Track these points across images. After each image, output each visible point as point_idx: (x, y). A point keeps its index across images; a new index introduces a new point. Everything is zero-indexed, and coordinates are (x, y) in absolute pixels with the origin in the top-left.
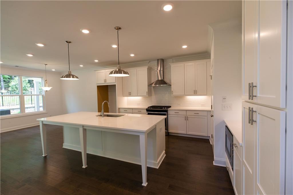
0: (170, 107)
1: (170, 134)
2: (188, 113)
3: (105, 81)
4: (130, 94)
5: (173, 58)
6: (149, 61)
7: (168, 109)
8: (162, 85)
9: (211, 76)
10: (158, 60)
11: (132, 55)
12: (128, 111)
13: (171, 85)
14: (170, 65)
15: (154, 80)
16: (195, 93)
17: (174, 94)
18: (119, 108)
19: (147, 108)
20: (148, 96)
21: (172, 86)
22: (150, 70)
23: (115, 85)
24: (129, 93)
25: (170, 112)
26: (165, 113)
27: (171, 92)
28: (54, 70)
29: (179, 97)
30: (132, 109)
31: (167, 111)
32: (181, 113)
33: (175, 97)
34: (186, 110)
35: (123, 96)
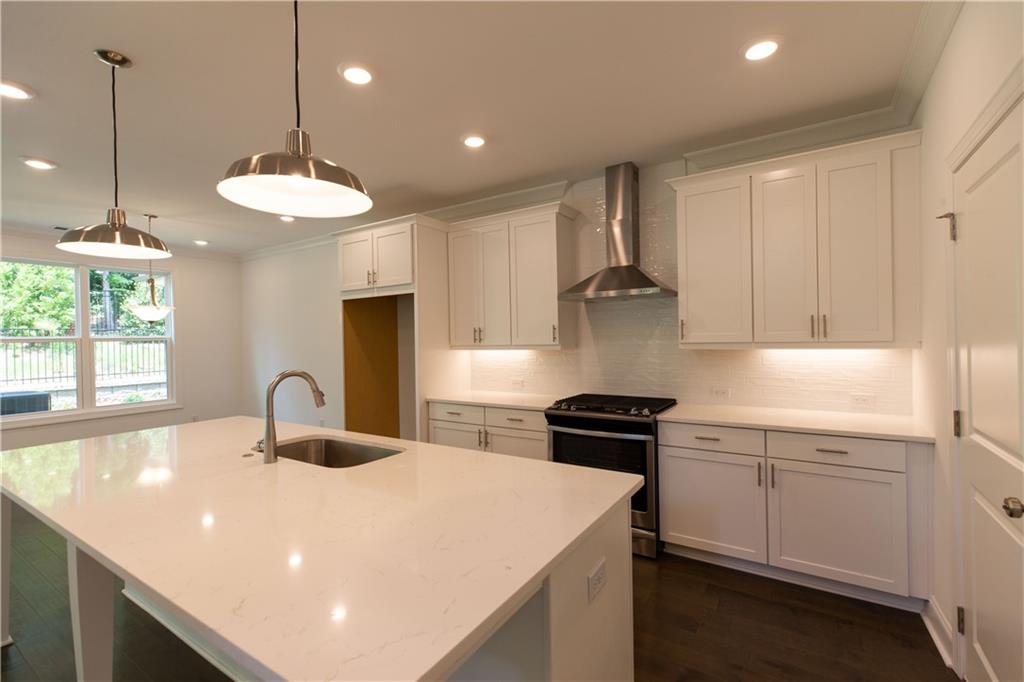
0: (670, 403)
1: (669, 550)
2: (776, 446)
3: (372, 277)
4: (478, 339)
5: (685, 155)
6: (566, 182)
7: (659, 417)
8: (634, 292)
9: (951, 216)
10: (611, 171)
11: (474, 142)
12: (467, 416)
13: (676, 294)
14: (669, 185)
15: (591, 264)
16: (819, 332)
17: (695, 336)
18: (428, 403)
19: (551, 405)
20: (559, 348)
21: (681, 297)
22: (570, 223)
23: (411, 296)
24: (475, 331)
25: (674, 437)
26: (642, 437)
27: (677, 328)
28: (202, 243)
29: (723, 355)
30: (484, 407)
31: (651, 428)
32: (731, 442)
33: (697, 352)
34: (766, 431)
35: (452, 347)
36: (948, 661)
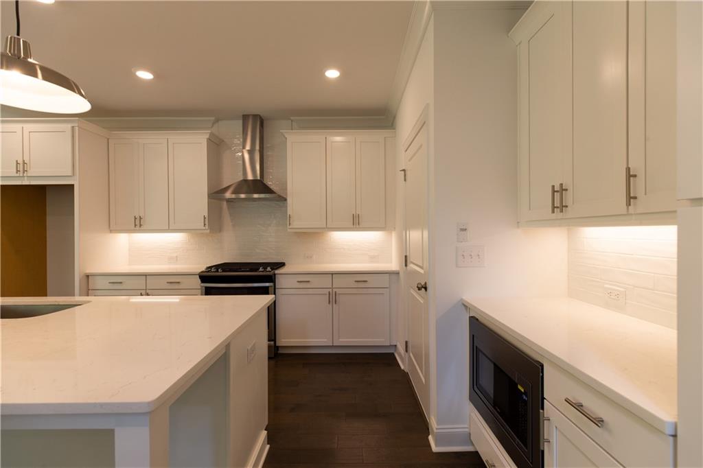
0: (282, 265)
1: (281, 351)
2: (338, 282)
3: (22, 166)
4: (138, 225)
5: (292, 118)
6: (213, 118)
7: (277, 272)
8: (256, 196)
9: (404, 170)
10: (245, 118)
11: (145, 75)
12: (129, 283)
13: (286, 200)
14: (282, 134)
15: (231, 177)
16: (356, 223)
17: (297, 224)
18: (88, 276)
19: (204, 269)
20: (208, 231)
21: (289, 200)
22: (216, 147)
23: (72, 186)
24: (135, 218)
25: (284, 280)
26: (267, 284)
27: (286, 219)
29: (311, 235)
30: (146, 275)
31: (271, 279)
32: (315, 282)
33: (296, 233)
34: (332, 274)
35: (111, 231)
36: (402, 367)
